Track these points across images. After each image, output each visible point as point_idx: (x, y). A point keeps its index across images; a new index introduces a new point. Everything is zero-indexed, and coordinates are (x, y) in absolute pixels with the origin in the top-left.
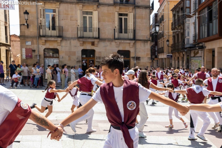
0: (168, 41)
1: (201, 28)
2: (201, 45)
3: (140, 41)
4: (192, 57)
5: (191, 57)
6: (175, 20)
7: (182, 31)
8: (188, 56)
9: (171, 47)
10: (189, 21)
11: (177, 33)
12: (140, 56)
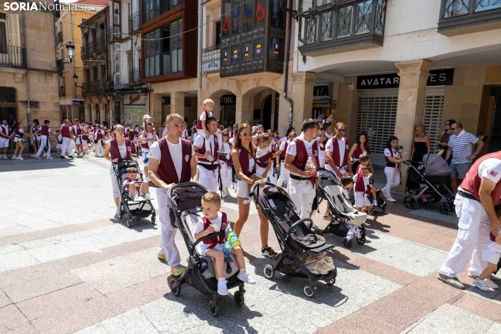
0: (75, 77)
1: (147, 60)
2: (144, 86)
3: (37, 72)
4: (127, 105)
5: (124, 105)
6: (87, 44)
7: (103, 62)
8: (119, 103)
9: (82, 87)
10: (119, 47)
11: (94, 65)
12: (37, 100)
